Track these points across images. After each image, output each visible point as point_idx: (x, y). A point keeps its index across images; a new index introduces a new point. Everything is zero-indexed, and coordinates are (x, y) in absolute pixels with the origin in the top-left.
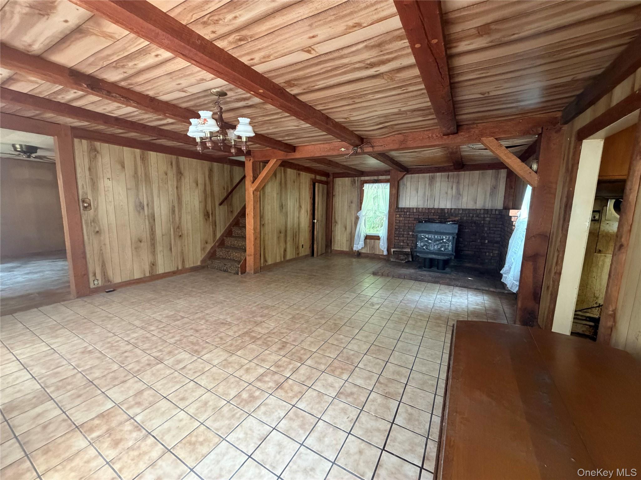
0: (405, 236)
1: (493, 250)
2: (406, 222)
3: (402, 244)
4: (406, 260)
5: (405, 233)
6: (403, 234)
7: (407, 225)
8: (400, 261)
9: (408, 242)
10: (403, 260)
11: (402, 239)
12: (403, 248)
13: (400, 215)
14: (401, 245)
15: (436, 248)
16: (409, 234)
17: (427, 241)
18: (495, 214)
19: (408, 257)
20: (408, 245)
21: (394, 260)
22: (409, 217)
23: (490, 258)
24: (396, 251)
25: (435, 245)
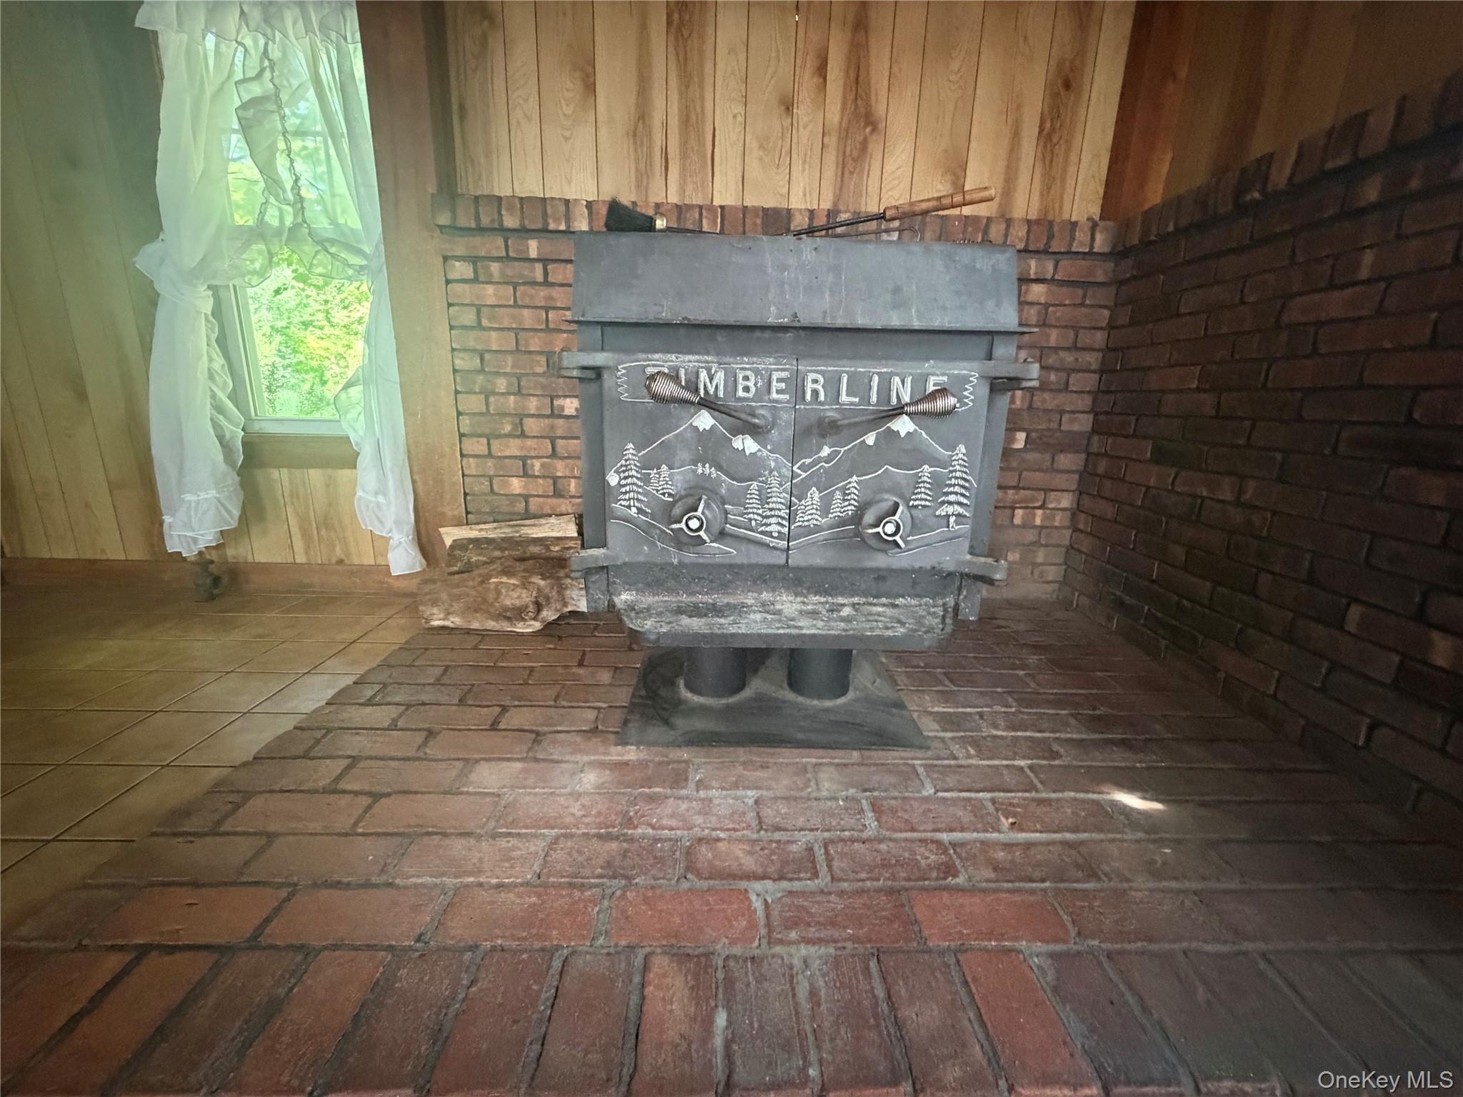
0: (531, 425)
1: (1046, 491)
2: (528, 318)
3: (516, 485)
4: (549, 615)
5: (532, 404)
6: (521, 417)
7: (535, 343)
8: (506, 626)
9: (560, 468)
10: (518, 614)
11: (513, 447)
12: (528, 515)
13: (474, 260)
14: (512, 498)
15: (810, 511)
16: (556, 414)
17: (709, 448)
18: (1091, 253)
19: (561, 589)
20: (558, 494)
21: (455, 621)
22: (546, 283)
23: (1030, 536)
24: (476, 541)
25: (798, 491)
